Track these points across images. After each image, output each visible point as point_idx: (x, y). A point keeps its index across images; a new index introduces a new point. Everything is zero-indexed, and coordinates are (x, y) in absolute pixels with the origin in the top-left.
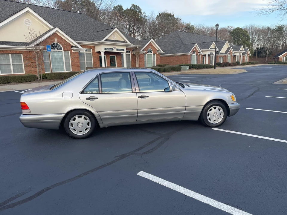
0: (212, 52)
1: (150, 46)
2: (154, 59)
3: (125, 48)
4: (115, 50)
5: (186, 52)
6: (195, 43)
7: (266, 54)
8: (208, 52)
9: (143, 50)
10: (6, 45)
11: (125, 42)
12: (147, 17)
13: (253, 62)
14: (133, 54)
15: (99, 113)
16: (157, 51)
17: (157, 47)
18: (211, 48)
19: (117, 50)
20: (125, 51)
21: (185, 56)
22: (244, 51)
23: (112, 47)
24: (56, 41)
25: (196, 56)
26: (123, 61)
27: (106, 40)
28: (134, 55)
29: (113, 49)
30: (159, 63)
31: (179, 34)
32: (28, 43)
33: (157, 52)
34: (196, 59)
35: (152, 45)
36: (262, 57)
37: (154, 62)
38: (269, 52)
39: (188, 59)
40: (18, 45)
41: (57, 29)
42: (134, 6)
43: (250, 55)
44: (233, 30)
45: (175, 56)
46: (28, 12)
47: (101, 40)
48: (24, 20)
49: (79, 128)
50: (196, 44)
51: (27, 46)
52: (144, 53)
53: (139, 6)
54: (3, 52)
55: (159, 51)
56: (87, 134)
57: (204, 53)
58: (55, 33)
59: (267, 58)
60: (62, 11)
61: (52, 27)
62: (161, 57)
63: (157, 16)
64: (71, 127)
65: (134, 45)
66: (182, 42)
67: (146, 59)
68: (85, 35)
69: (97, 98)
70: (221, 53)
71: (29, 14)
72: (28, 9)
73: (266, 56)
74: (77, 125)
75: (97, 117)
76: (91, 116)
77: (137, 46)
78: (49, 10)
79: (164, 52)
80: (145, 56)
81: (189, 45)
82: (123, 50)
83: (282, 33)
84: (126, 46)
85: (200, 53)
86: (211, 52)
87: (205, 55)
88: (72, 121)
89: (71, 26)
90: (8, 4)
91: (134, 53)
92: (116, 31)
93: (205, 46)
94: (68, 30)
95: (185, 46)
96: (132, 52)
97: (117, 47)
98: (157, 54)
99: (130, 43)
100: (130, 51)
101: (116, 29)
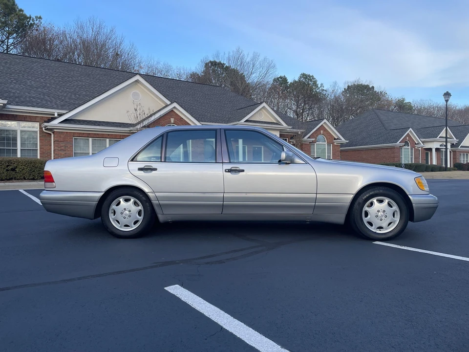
1: (322, 131)
2: (329, 153)
3: (278, 134)
5: (390, 143)
6: (409, 128)
8: (435, 143)
9: (309, 138)
10: (103, 126)
11: (278, 124)
12: (326, 91)
14: (292, 143)
15: (157, 194)
16: (335, 139)
17: (335, 133)
18: (441, 137)
21: (389, 150)
24: (172, 121)
25: (412, 149)
27: (247, 121)
31: (379, 114)
32: (133, 124)
33: (335, 141)
34: (412, 155)
35: (325, 130)
39: (396, 154)
40: (120, 127)
41: (175, 105)
42: (306, 75)
45: (371, 149)
46: (137, 81)
47: (239, 121)
48: (132, 93)
49: (125, 218)
50: (411, 129)
51: (131, 128)
52: (310, 142)
53: (312, 76)
54: (98, 136)
55: (337, 139)
56: (135, 230)
57: (428, 146)
58: (172, 111)
60: (189, 84)
61: (169, 103)
63: (345, 89)
64: (111, 216)
65: (293, 128)
66: (383, 126)
67: (314, 152)
68: (217, 115)
69: (155, 169)
70: (462, 147)
71: (139, 85)
72: (138, 77)
74: (122, 213)
75: (155, 202)
76: (144, 198)
77: (300, 131)
78: (172, 82)
79: (348, 141)
80: (312, 147)
81: (396, 131)
84: (281, 131)
85: (418, 144)
86: (441, 143)
87: (430, 150)
88: (113, 206)
89: (200, 102)
90: (117, 74)
91: (294, 141)
92: (264, 107)
93: (429, 133)
94: (194, 108)
95: (389, 133)
96: (291, 140)
98: (335, 144)
99: (286, 125)
100: (287, 139)
101: (264, 104)
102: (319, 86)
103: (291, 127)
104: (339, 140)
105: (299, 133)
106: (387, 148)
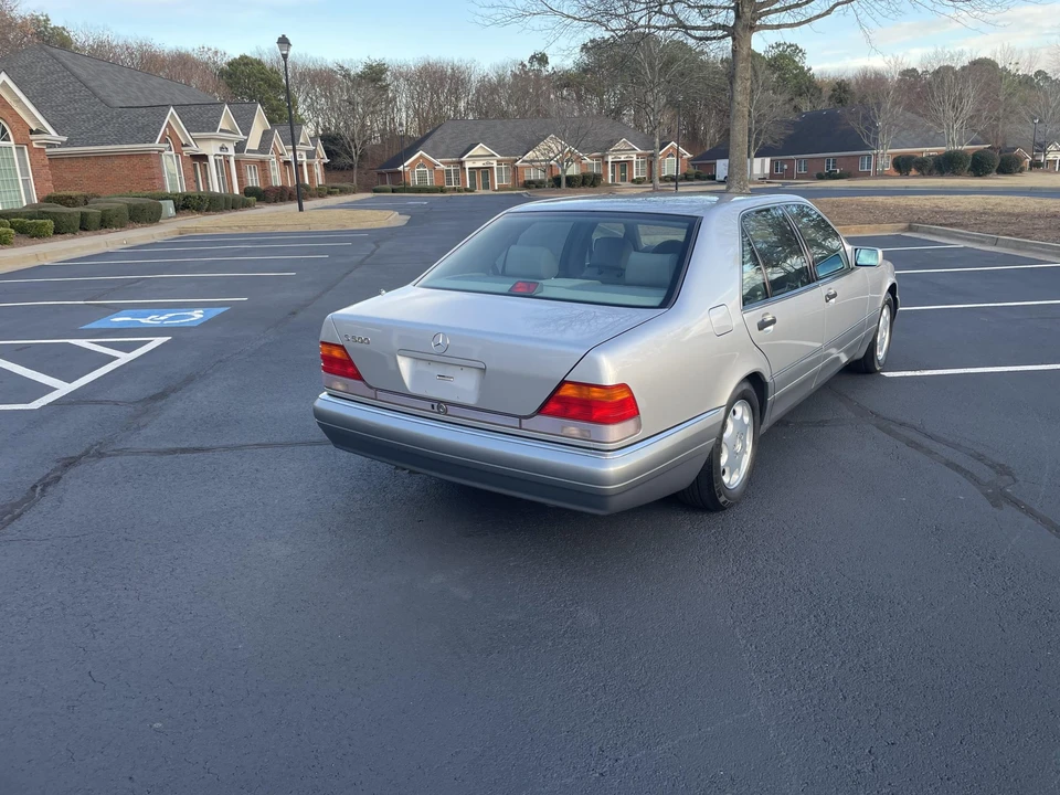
0: (227, 145)
2: (24, 172)
5: (137, 142)
6: (167, 106)
7: (352, 157)
8: (213, 143)
13: (344, 185)
16: (32, 132)
17: (32, 115)
18: (221, 130)
21: (135, 161)
22: (312, 148)
25: (177, 157)
30: (50, 190)
33: (33, 137)
34: (180, 173)
36: (343, 169)
37: (26, 182)
38: (359, 152)
39: (156, 171)
43: (327, 161)
44: (230, 64)
45: (98, 157)
50: (172, 109)
55: (38, 132)
57: (203, 149)
59: (355, 171)
62: (53, 159)
70: (249, 151)
73: (351, 167)
79: (65, 139)
81: (138, 111)
83: (385, 88)
85: (186, 145)
86: (220, 144)
87: (204, 158)
93: (200, 120)
95: (119, 115)
98: (35, 146)
104: (39, 136)
106: (130, 156)
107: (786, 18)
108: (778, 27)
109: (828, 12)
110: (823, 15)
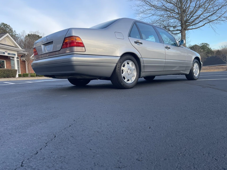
3: (16, 53)
4: (6, 54)
9: (32, 57)
11: (16, 47)
14: (22, 60)
15: (144, 59)
19: (9, 54)
20: (16, 56)
23: (4, 51)
26: (14, 66)
28: (24, 62)
29: (4, 53)
52: (33, 60)
53: (9, 25)
69: (142, 43)
75: (142, 64)
77: (26, 53)
82: (15, 55)
88: (122, 68)
91: (24, 59)
92: (7, 36)
96: (21, 58)
97: (9, 52)
99: (21, 49)
100: (19, 57)
101: (8, 34)
102: (14, 31)
103: (24, 50)
105: (26, 54)
107: (194, 27)
108: (192, 29)
109: (203, 25)
110: (202, 26)
